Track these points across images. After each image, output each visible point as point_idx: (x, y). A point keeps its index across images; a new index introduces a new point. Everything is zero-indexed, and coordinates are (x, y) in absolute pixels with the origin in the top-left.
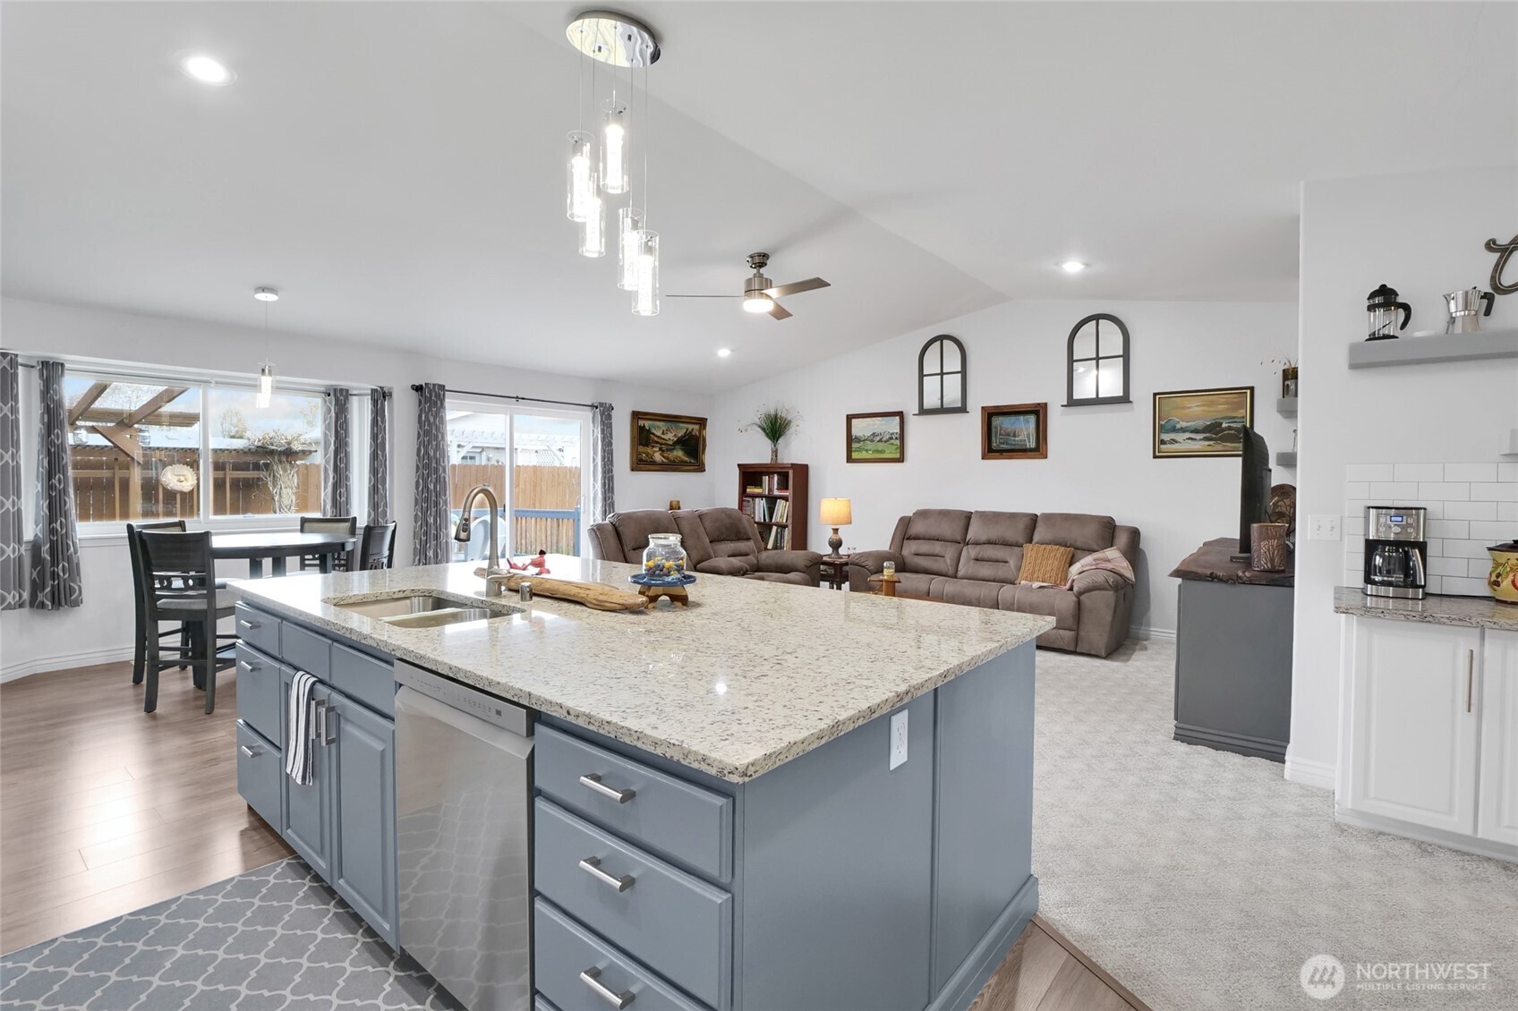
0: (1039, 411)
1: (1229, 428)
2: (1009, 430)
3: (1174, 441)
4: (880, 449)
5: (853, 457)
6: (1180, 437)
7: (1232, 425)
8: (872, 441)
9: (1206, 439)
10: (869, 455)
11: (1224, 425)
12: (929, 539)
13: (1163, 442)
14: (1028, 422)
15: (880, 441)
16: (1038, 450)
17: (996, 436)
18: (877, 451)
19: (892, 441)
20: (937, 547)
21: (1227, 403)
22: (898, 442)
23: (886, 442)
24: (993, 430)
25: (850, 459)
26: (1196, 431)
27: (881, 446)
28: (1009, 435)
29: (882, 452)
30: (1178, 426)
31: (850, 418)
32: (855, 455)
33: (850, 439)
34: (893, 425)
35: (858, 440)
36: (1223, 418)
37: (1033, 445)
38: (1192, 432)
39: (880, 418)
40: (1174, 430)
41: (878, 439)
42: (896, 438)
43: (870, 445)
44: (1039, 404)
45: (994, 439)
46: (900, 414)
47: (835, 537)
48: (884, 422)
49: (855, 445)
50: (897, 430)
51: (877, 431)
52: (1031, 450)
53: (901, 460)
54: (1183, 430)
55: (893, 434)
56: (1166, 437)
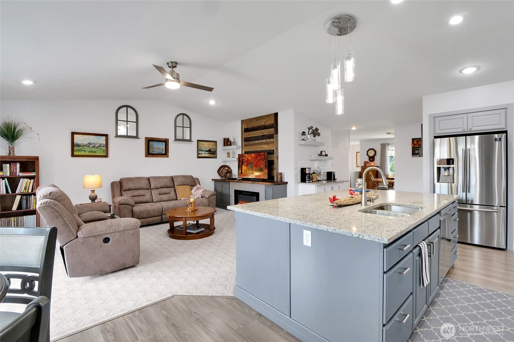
0: (166, 141)
1: (213, 151)
2: (156, 147)
3: (202, 154)
4: (93, 151)
5: (75, 154)
6: (203, 152)
7: (213, 150)
8: (89, 147)
9: (208, 153)
10: (87, 153)
11: (212, 150)
12: (136, 190)
13: (199, 154)
14: (163, 144)
15: (94, 147)
16: (166, 154)
17: (151, 149)
18: (92, 152)
19: (101, 147)
20: (141, 192)
21: (212, 145)
22: (104, 148)
23: (97, 148)
24: (150, 146)
25: (73, 155)
26: (206, 151)
27: (94, 149)
28: (156, 149)
29: (94, 152)
30: (203, 150)
31: (73, 134)
32: (75, 153)
33: (73, 145)
34: (102, 140)
35: (78, 145)
36: (212, 148)
37: (164, 153)
38: (205, 151)
39: (93, 136)
40: (202, 151)
41: (92, 146)
42: (103, 146)
43: (86, 148)
44: (166, 139)
45: (150, 150)
46: (106, 136)
47: (93, 195)
48: (96, 138)
49: (75, 148)
50: (104, 142)
51: (92, 142)
52: (163, 154)
53: (106, 156)
54: (204, 151)
55: (101, 144)
56: (200, 152)
